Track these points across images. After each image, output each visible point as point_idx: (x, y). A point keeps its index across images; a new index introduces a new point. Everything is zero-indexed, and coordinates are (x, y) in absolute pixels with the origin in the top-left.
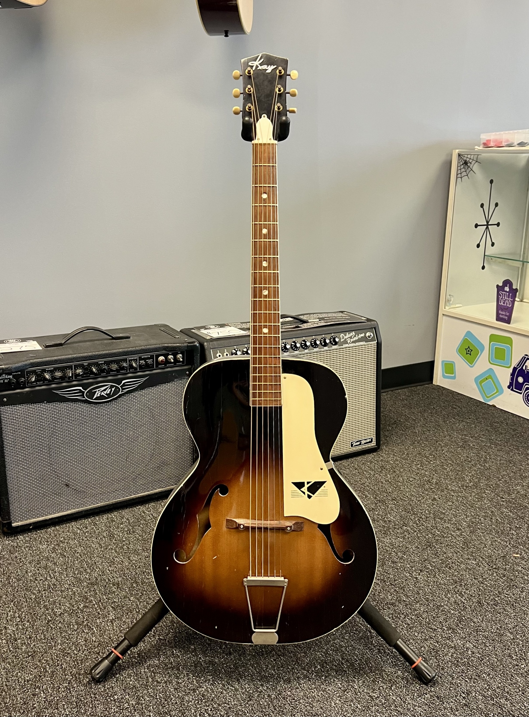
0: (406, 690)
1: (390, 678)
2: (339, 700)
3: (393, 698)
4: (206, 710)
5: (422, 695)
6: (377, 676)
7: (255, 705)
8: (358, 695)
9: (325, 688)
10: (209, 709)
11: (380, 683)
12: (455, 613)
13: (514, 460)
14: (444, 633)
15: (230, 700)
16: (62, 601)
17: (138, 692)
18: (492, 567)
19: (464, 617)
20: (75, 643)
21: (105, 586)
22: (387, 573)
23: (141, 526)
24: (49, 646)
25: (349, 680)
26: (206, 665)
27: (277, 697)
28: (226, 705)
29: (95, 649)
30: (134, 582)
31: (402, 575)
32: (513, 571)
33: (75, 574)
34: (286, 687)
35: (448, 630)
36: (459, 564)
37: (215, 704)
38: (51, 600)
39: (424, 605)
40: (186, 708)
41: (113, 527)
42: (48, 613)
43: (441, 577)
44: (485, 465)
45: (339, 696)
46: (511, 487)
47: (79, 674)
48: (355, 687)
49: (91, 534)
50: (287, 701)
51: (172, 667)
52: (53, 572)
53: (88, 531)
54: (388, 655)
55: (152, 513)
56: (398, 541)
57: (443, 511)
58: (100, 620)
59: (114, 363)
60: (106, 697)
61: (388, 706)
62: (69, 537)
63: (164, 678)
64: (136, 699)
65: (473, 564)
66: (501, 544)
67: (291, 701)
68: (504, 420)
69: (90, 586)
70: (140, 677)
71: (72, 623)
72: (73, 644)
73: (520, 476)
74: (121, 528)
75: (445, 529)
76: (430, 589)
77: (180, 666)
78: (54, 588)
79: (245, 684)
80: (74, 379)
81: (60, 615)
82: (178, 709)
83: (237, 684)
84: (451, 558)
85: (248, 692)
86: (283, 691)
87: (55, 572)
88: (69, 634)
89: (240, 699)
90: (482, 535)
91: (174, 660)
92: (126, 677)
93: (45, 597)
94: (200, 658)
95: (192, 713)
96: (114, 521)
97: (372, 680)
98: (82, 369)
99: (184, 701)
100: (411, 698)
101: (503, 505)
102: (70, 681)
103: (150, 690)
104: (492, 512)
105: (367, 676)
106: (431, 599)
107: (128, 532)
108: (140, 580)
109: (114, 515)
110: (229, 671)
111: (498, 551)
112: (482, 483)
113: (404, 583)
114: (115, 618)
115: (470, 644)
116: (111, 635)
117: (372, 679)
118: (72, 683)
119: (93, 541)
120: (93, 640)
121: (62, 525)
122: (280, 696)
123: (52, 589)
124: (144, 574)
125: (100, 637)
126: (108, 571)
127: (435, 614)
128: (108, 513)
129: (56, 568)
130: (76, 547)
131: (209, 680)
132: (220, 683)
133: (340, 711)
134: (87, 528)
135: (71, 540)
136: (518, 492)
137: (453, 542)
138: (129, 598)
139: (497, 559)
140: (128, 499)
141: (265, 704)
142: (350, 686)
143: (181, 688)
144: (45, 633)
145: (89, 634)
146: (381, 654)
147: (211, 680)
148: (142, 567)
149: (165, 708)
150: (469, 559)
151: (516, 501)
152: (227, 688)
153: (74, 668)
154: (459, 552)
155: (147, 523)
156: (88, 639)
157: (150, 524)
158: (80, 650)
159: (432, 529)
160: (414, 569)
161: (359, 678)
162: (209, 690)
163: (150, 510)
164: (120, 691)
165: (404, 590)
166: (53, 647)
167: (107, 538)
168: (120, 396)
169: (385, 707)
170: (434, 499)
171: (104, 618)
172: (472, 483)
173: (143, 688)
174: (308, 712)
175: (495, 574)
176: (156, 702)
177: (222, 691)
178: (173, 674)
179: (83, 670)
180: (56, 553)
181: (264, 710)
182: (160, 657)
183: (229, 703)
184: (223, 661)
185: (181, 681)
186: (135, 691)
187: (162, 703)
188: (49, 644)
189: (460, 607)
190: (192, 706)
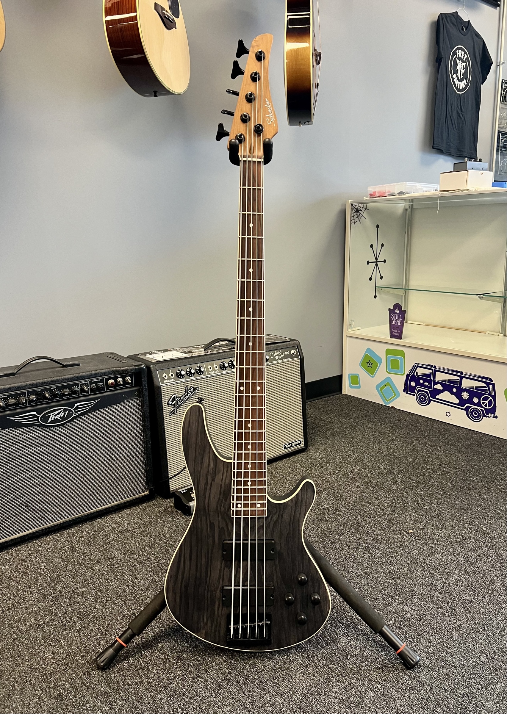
0: (360, 657)
1: (345, 649)
2: (303, 676)
3: (350, 666)
4: (178, 705)
5: (375, 660)
6: (333, 648)
7: (226, 694)
8: (319, 669)
9: (288, 667)
10: (182, 704)
11: (337, 655)
12: (392, 582)
13: (416, 448)
14: (385, 600)
15: (201, 692)
16: (27, 618)
17: (110, 697)
18: (414, 538)
19: (399, 584)
20: (42, 657)
21: (70, 597)
22: (328, 554)
23: (101, 537)
24: (16, 663)
25: (309, 656)
26: (175, 661)
27: (245, 682)
28: (197, 697)
29: (63, 660)
30: (98, 591)
31: (341, 554)
32: (433, 540)
33: (39, 590)
34: (253, 671)
35: (388, 598)
36: (387, 539)
37: (186, 698)
38: (15, 618)
39: (364, 578)
40: (159, 706)
41: (75, 541)
42: (14, 631)
43: (374, 552)
44: (394, 455)
45: (302, 672)
46: (418, 470)
47: (49, 688)
48: (315, 662)
49: (53, 550)
50: (255, 685)
51: (142, 668)
52: (16, 590)
53: (50, 547)
54: (340, 628)
55: (111, 524)
56: (334, 526)
57: (367, 496)
58: (67, 631)
59: (66, 388)
60: (79, 707)
61: (347, 675)
62: (32, 555)
63: (135, 680)
64: (109, 704)
65: (399, 537)
66: (418, 518)
67: (258, 684)
68: (403, 418)
69: (55, 599)
70: (111, 682)
71: (38, 638)
72: (40, 658)
73: (424, 461)
74: (82, 541)
75: (371, 510)
76: (367, 564)
77: (150, 665)
78: (18, 606)
79: (214, 674)
80: (28, 405)
81: (26, 631)
82: (151, 709)
83: (206, 675)
84: (380, 535)
85: (217, 682)
86: (250, 676)
87: (19, 591)
88: (36, 650)
89: (210, 690)
90: (402, 512)
91: (143, 660)
92: (96, 684)
93: (9, 615)
94: (168, 655)
95: (166, 710)
96: (75, 535)
97: (330, 653)
98: (35, 395)
99: (156, 700)
100: (365, 664)
101: (414, 485)
102: (40, 695)
103: (122, 694)
104: (407, 492)
105: (324, 649)
106: (369, 572)
107: (89, 544)
108: (104, 587)
109: (75, 530)
110: (197, 664)
111: (417, 524)
112: (395, 469)
113: (344, 561)
114: (82, 628)
115: (408, 607)
116: (79, 645)
117: (329, 651)
118: (42, 697)
119: (55, 556)
120: (61, 652)
121: (23, 545)
122: (247, 681)
123: (16, 607)
124: (108, 581)
125: (68, 648)
126: (72, 583)
127: (374, 585)
128: (68, 529)
129: (20, 587)
130: (39, 564)
131: (179, 675)
132: (189, 676)
133: (305, 686)
134: (48, 545)
135: (33, 558)
136: (424, 474)
137: (379, 521)
138: (94, 606)
139: (417, 531)
140: (87, 513)
141: (235, 690)
142: (310, 662)
143: (152, 687)
144: (11, 651)
145: (57, 647)
146: (334, 627)
147: (181, 674)
148: (105, 575)
149: (138, 710)
150: (394, 534)
151: (424, 481)
152: (197, 681)
153: (44, 682)
154: (386, 529)
155: (106, 534)
156: (55, 652)
157: (110, 535)
158: (48, 664)
159: (361, 512)
160: (350, 547)
161: (317, 653)
162: (180, 685)
163: (109, 522)
164: (92, 699)
165: (345, 567)
166: (20, 665)
167: (69, 551)
168: (74, 418)
169: (344, 677)
170: (358, 486)
171: (71, 628)
172: (386, 470)
173: (115, 693)
174: (276, 692)
175: (418, 544)
176: (129, 705)
177: (192, 684)
178: (143, 675)
179: (53, 684)
180: (19, 572)
181: (234, 697)
182: (129, 659)
183: (201, 695)
184: (190, 655)
185: (152, 680)
186: (106, 697)
187: (135, 705)
188: (16, 662)
189: (394, 576)
190: (164, 704)
